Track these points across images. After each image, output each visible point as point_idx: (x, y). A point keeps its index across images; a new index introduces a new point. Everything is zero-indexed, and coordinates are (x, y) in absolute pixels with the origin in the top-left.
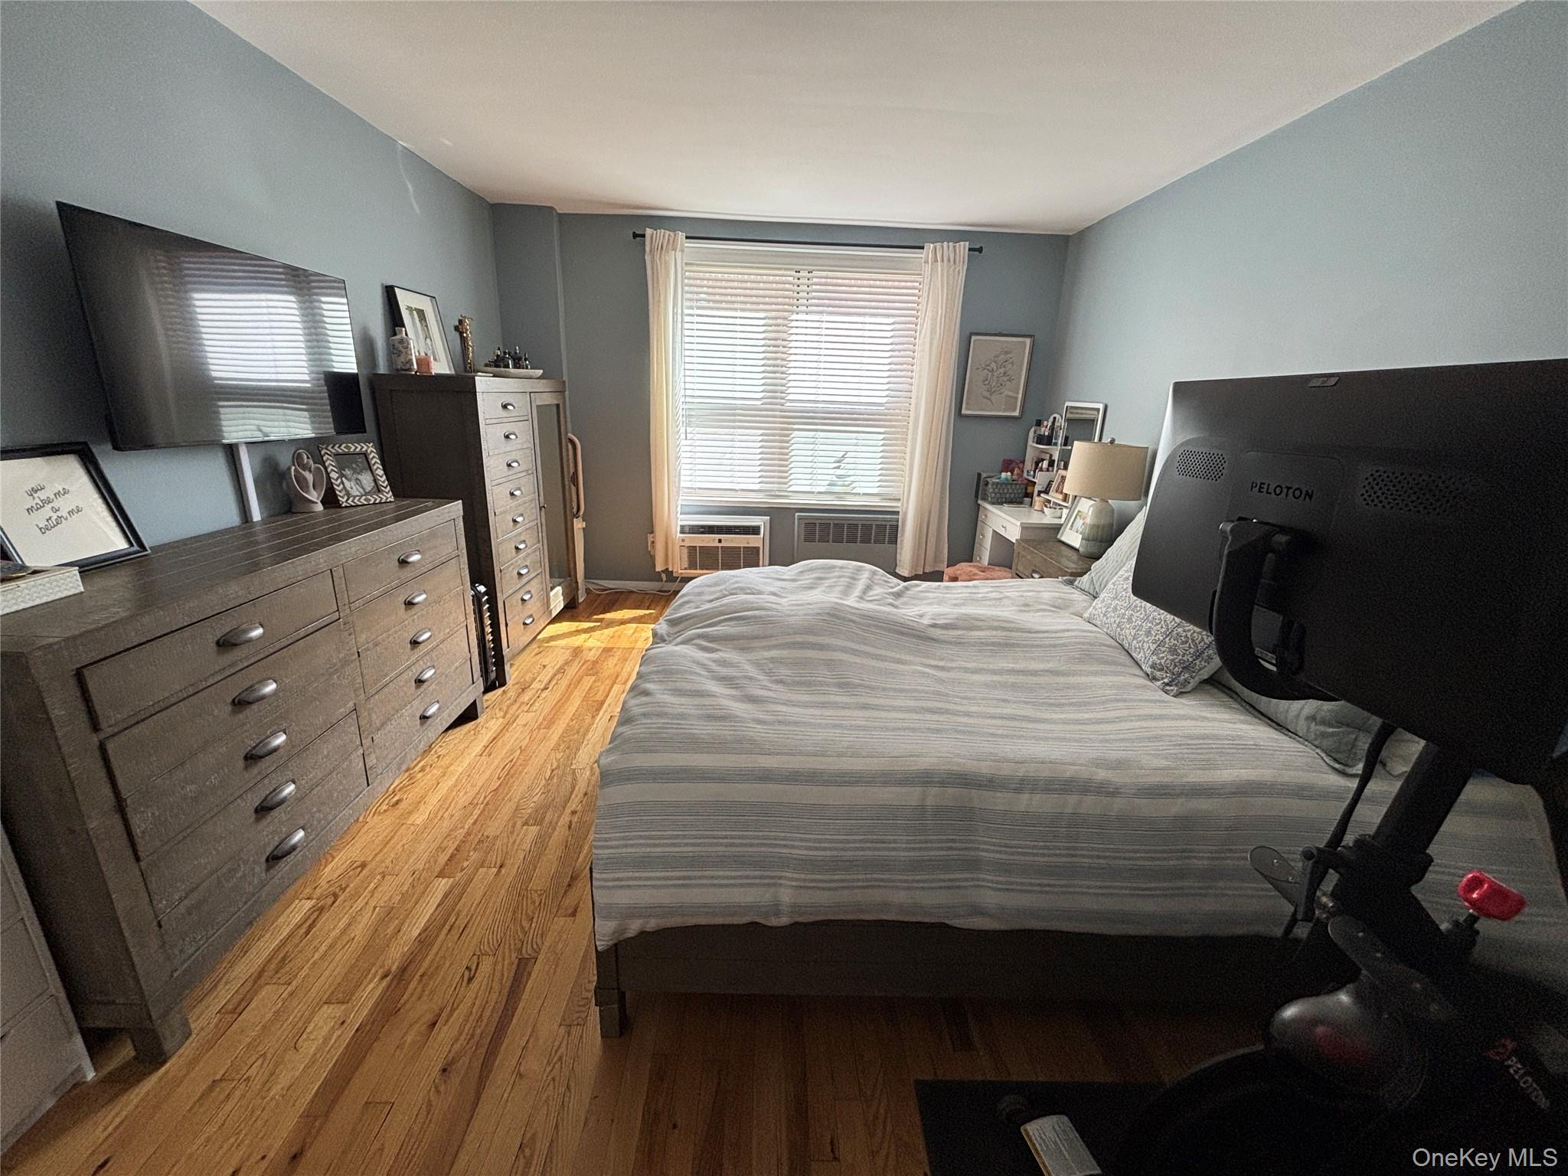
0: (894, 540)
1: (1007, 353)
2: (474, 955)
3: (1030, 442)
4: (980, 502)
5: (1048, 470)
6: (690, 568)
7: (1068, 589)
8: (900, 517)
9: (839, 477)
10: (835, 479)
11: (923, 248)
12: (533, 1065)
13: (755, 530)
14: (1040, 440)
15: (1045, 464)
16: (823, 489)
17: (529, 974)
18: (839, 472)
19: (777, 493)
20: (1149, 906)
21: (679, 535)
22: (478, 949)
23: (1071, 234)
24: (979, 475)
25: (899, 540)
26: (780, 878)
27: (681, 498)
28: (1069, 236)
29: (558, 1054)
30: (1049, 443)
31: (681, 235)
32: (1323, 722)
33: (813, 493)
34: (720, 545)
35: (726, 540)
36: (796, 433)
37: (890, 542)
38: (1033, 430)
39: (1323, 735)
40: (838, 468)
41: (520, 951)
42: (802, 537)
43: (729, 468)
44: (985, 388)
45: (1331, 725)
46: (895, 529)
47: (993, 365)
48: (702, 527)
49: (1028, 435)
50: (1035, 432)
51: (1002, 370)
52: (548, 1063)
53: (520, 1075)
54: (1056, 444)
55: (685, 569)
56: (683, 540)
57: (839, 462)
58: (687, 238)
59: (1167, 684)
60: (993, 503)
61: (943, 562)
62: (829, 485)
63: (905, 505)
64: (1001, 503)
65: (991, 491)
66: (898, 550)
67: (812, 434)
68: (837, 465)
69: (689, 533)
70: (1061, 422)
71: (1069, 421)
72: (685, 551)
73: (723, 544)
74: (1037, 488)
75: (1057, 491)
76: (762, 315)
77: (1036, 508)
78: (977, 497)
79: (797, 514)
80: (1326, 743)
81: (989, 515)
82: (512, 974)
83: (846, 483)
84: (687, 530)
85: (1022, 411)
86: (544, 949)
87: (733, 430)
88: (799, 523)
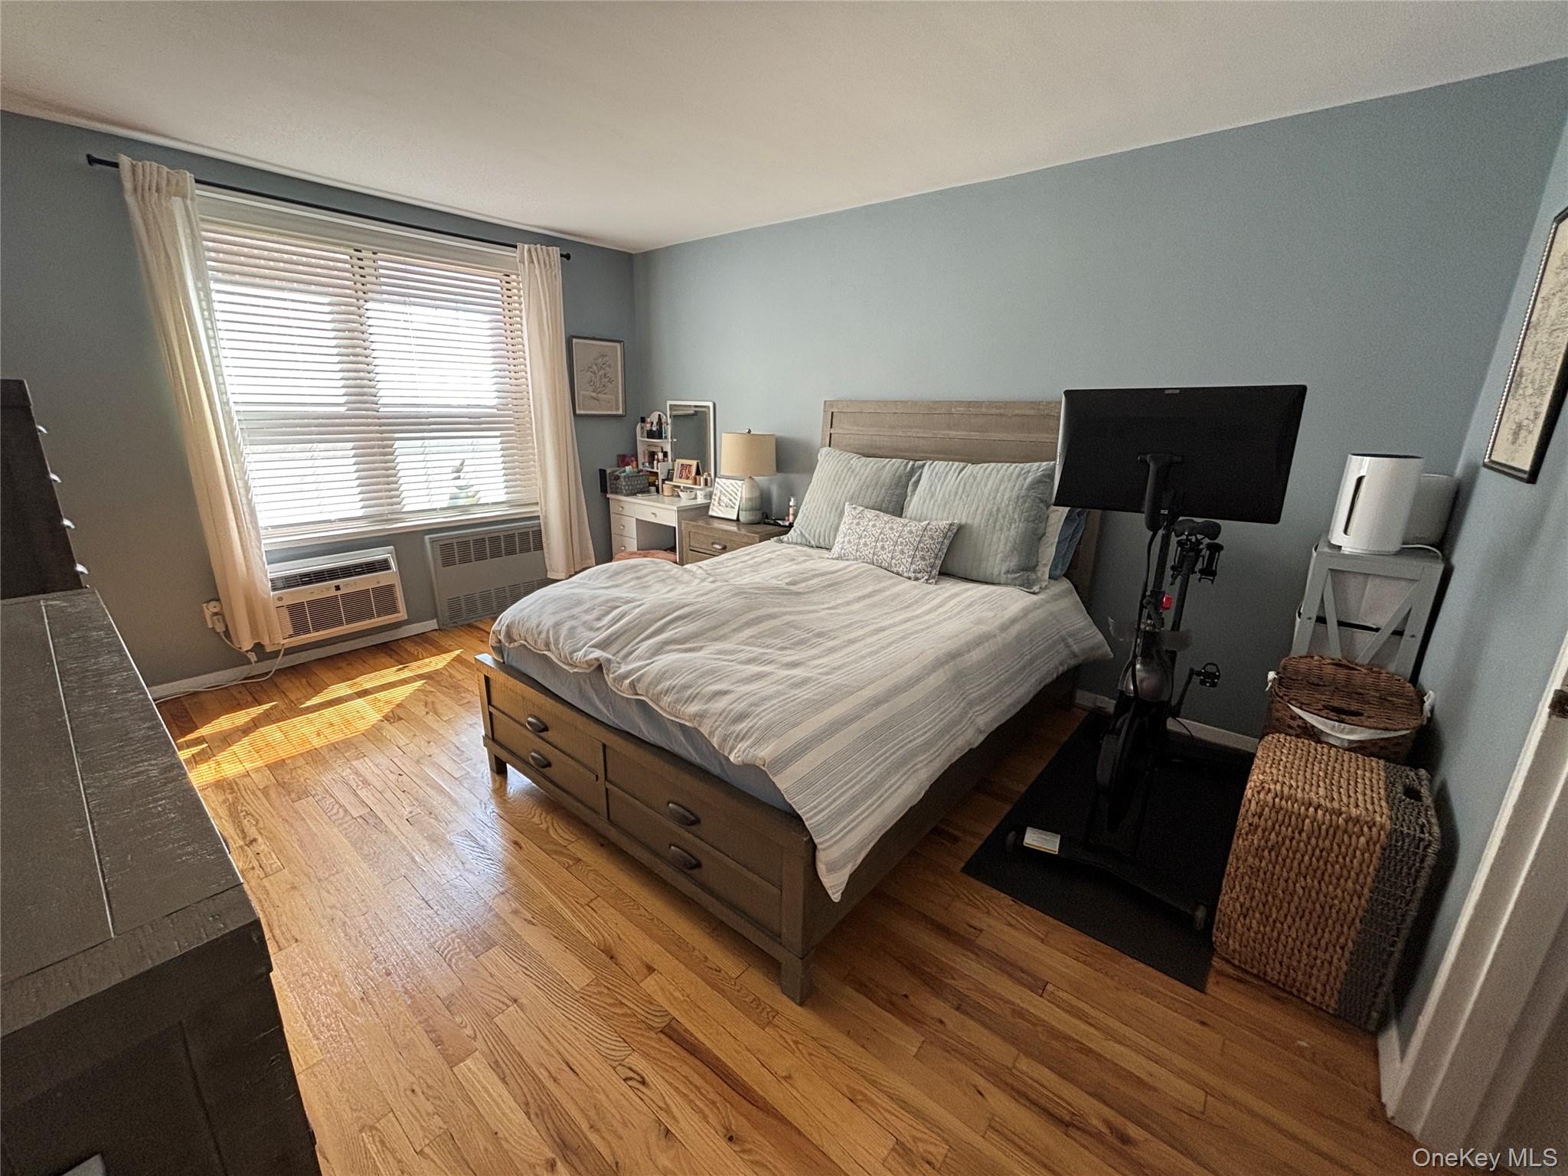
0: (539, 546)
1: (603, 356)
2: (614, 1068)
3: (639, 438)
4: (608, 496)
5: (664, 461)
6: (296, 633)
7: (780, 546)
8: (541, 521)
9: (460, 488)
10: (456, 491)
11: (516, 247)
12: (784, 1063)
13: (384, 565)
14: (651, 434)
15: (660, 456)
16: (445, 505)
17: (686, 1030)
18: (459, 483)
19: (390, 517)
20: (1022, 691)
21: (272, 593)
22: (612, 1063)
23: (634, 252)
24: (603, 472)
25: (544, 545)
26: (916, 764)
27: (263, 542)
28: (631, 254)
29: (791, 1043)
30: (660, 437)
31: (189, 177)
32: (1014, 572)
33: (435, 509)
34: (339, 593)
35: (347, 585)
36: (397, 444)
37: (536, 549)
38: (639, 426)
39: (1016, 578)
40: (458, 478)
41: (651, 1028)
42: (440, 561)
43: (315, 494)
44: (591, 389)
45: (1016, 573)
46: (538, 534)
47: (594, 367)
48: (307, 575)
49: (635, 430)
50: (642, 428)
51: (602, 372)
52: (793, 1052)
53: (788, 1078)
54: (666, 438)
55: (291, 636)
56: (280, 599)
57: (458, 471)
58: (197, 181)
59: (927, 580)
60: (628, 495)
61: (590, 558)
62: (451, 499)
63: (544, 509)
64: (635, 494)
65: (624, 483)
66: (546, 555)
67: (420, 443)
68: (456, 475)
69: (284, 588)
70: (668, 419)
71: (675, 417)
72: (285, 613)
73: (342, 592)
74: (661, 477)
75: (681, 478)
76: (327, 300)
77: (666, 493)
78: (604, 490)
79: (427, 537)
80: (1017, 582)
81: (626, 506)
82: (672, 1044)
83: (470, 494)
84: (280, 584)
85: (625, 409)
86: (666, 1005)
87: (310, 445)
88: (432, 547)
